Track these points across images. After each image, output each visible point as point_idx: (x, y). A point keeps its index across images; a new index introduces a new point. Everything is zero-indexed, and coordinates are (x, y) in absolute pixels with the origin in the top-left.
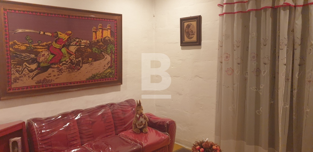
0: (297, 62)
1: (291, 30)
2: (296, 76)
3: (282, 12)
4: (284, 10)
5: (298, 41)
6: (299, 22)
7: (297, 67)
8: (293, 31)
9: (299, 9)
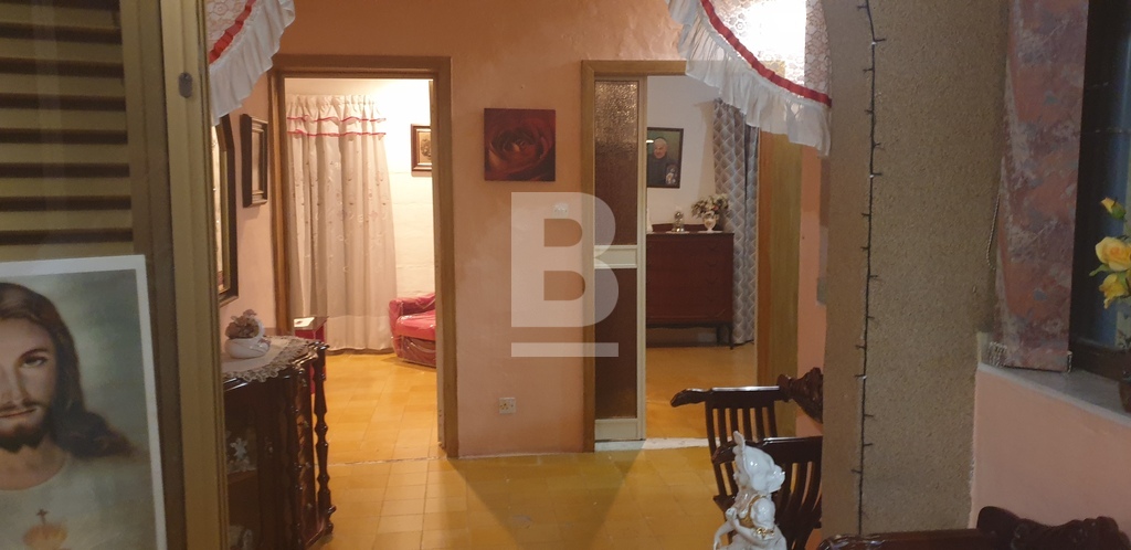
0: (316, 201)
1: (306, 164)
2: (316, 218)
3: (294, 139)
4: (297, 138)
5: (315, 176)
6: (314, 153)
7: (316, 207)
8: (308, 164)
9: (313, 139)
